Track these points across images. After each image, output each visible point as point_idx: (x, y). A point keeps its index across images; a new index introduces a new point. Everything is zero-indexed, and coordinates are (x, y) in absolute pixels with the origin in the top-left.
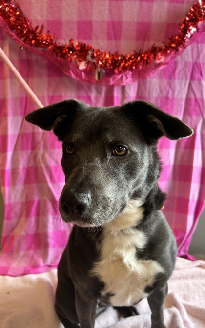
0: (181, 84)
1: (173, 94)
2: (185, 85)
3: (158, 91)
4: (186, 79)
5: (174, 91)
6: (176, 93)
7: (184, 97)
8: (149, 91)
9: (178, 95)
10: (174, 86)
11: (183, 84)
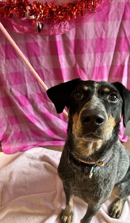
0: (114, 25)
1: (106, 35)
2: (117, 25)
3: (94, 33)
4: (119, 20)
5: (107, 32)
6: (109, 33)
7: (115, 36)
8: (86, 34)
9: (110, 35)
10: (108, 27)
11: (115, 24)
